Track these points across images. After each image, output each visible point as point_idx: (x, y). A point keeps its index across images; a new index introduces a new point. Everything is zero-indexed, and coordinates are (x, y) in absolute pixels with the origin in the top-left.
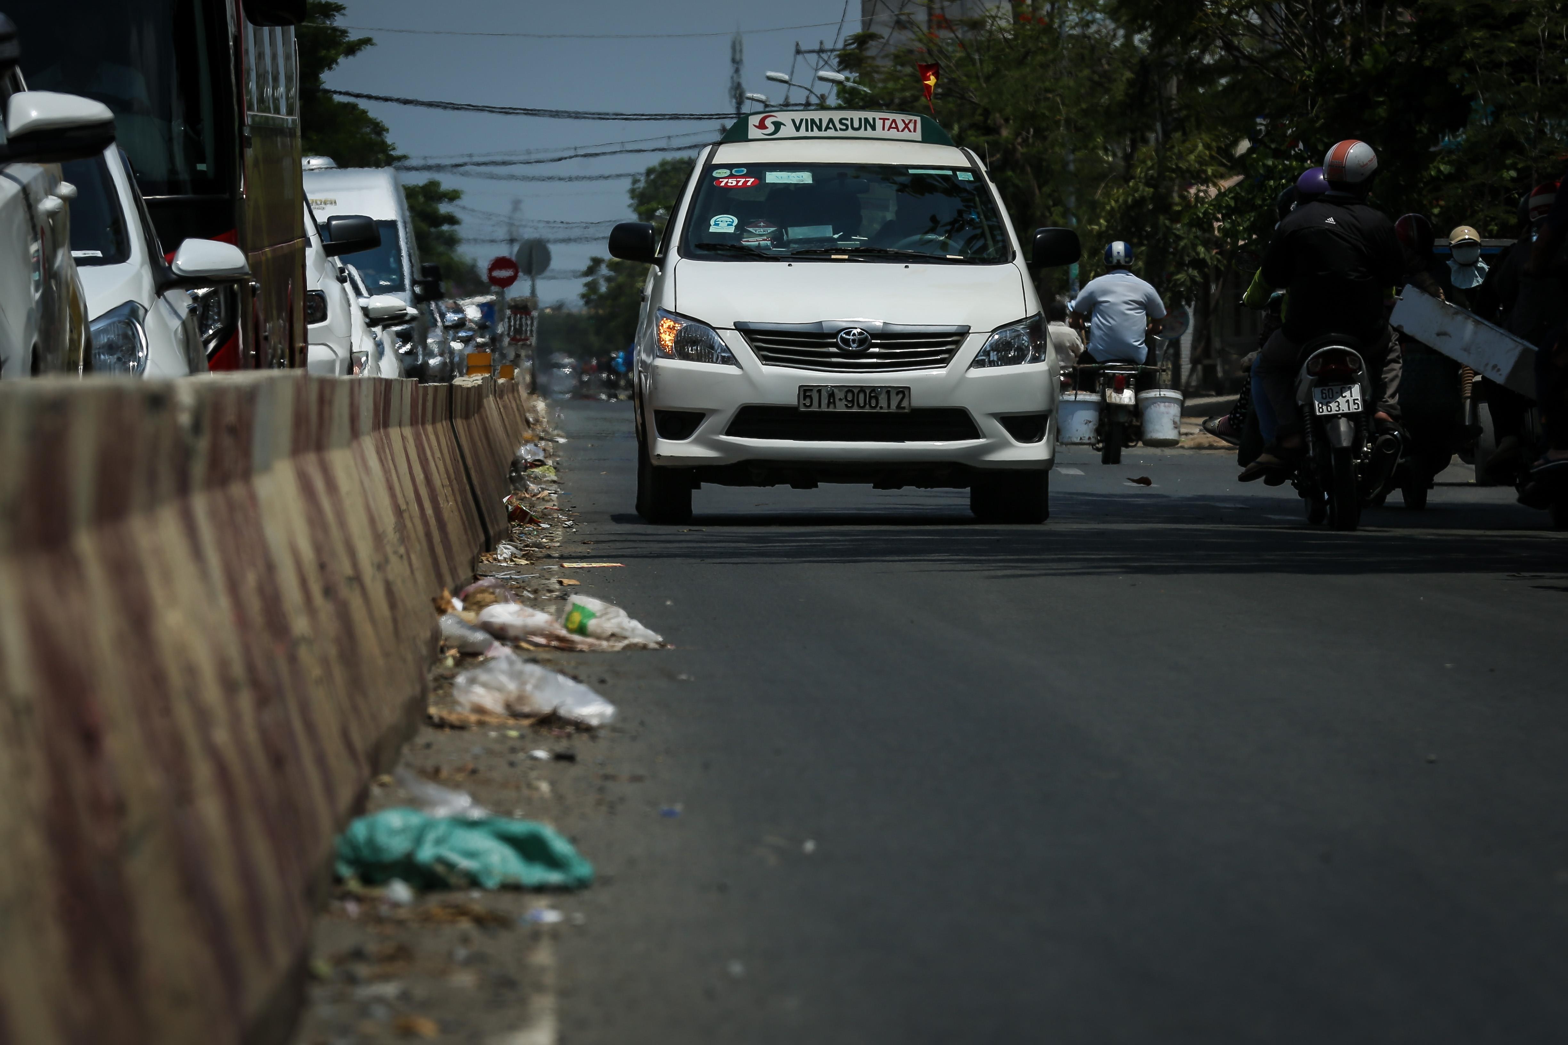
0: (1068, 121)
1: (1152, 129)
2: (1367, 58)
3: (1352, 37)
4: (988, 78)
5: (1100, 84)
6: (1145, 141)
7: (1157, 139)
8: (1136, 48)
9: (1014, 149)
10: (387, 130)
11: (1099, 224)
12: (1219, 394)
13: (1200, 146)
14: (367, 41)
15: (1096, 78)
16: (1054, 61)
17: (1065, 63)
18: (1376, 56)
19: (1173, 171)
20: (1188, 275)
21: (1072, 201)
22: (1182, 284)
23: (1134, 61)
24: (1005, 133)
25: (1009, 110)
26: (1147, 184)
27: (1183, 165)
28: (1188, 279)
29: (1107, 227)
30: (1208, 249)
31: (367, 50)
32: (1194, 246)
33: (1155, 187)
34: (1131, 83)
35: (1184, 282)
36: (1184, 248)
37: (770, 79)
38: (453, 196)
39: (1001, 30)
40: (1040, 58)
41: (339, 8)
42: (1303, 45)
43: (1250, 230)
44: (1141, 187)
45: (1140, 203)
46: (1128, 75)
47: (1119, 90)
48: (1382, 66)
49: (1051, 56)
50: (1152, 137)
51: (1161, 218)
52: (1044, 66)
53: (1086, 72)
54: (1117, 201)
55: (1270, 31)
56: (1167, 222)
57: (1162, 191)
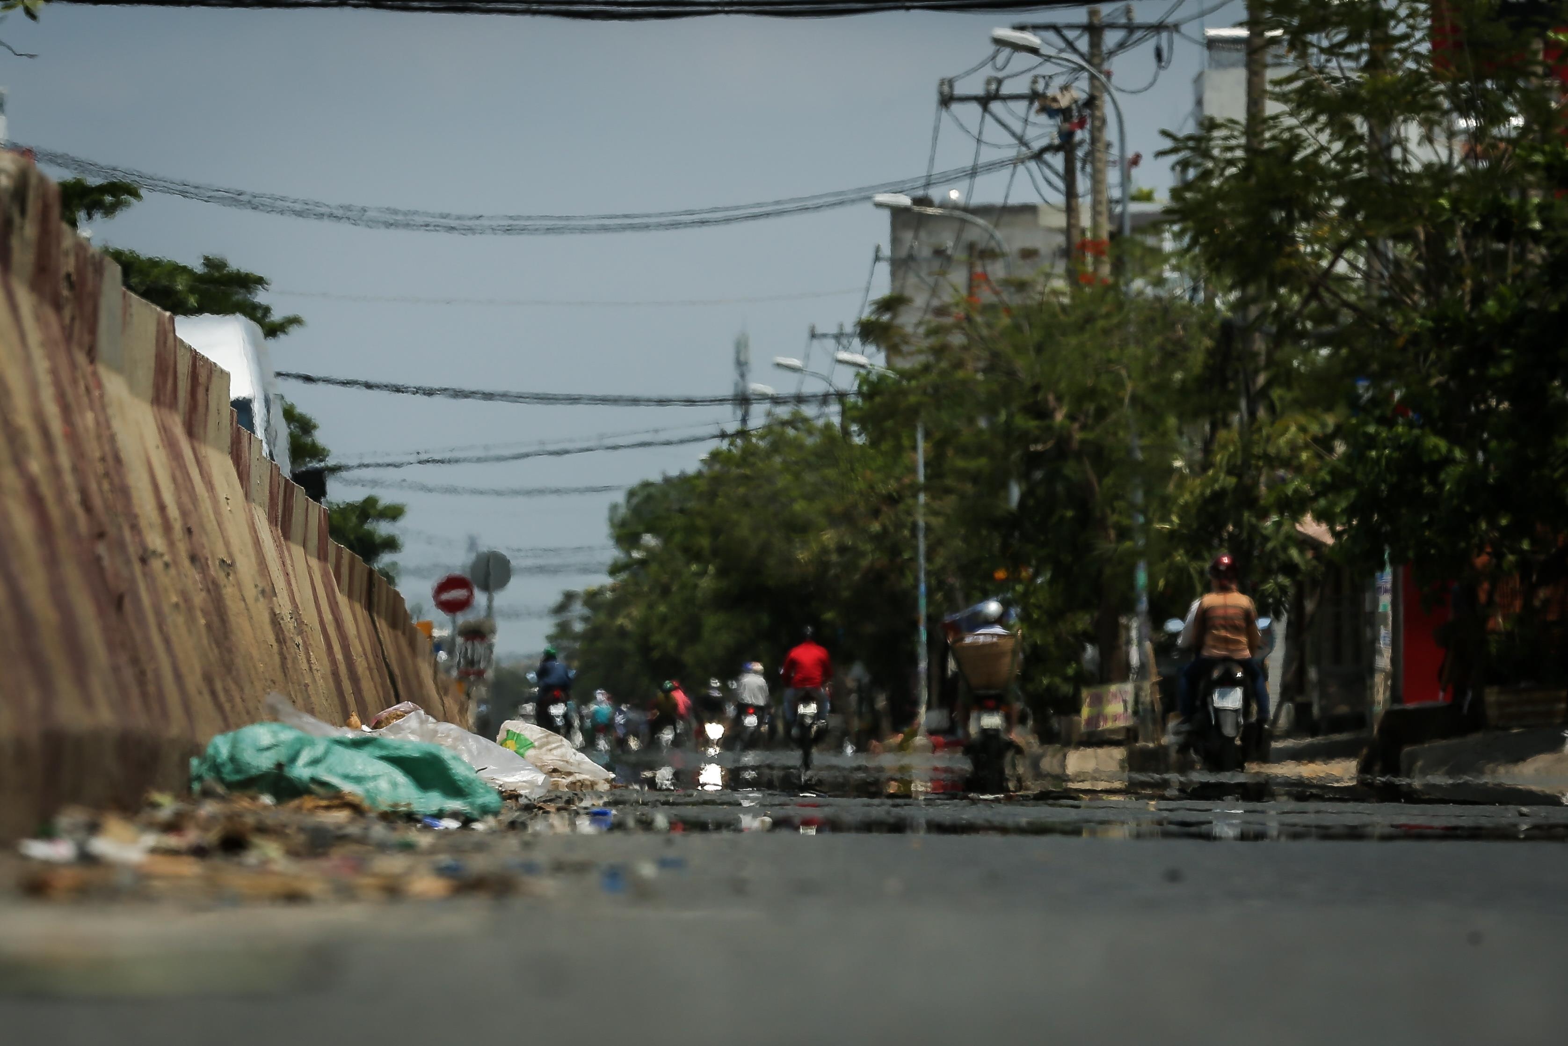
0: (1134, 399)
1: (1235, 408)
2: (1491, 305)
3: (1473, 280)
4: (1039, 349)
5: (1173, 354)
6: (1227, 425)
7: (1241, 418)
8: (1216, 311)
9: (1070, 437)
10: (315, 427)
11: (1171, 522)
12: (1313, 734)
13: (1293, 429)
14: (295, 321)
15: (1169, 347)
16: (1120, 325)
17: (1132, 329)
18: (1502, 301)
19: (1259, 458)
20: (1277, 584)
21: (1139, 497)
22: (1270, 595)
23: (1216, 324)
24: (1059, 417)
25: (1063, 385)
26: (1229, 472)
27: (1272, 450)
28: (1277, 588)
29: (1180, 525)
30: (1302, 552)
31: (294, 330)
32: (1285, 548)
33: (1240, 476)
34: (1210, 353)
35: (1272, 592)
36: (1273, 550)
37: (779, 365)
38: (394, 513)
39: (1056, 293)
40: (1101, 323)
41: (260, 281)
42: (1414, 291)
43: (1350, 511)
44: (1222, 476)
45: (1218, 496)
46: (1208, 343)
47: (1197, 359)
48: (1509, 313)
49: (1115, 320)
50: (1235, 418)
51: (1246, 515)
52: (1106, 332)
53: (1158, 340)
54: (1192, 493)
55: (1376, 275)
56: (1254, 520)
57: (1247, 481)
